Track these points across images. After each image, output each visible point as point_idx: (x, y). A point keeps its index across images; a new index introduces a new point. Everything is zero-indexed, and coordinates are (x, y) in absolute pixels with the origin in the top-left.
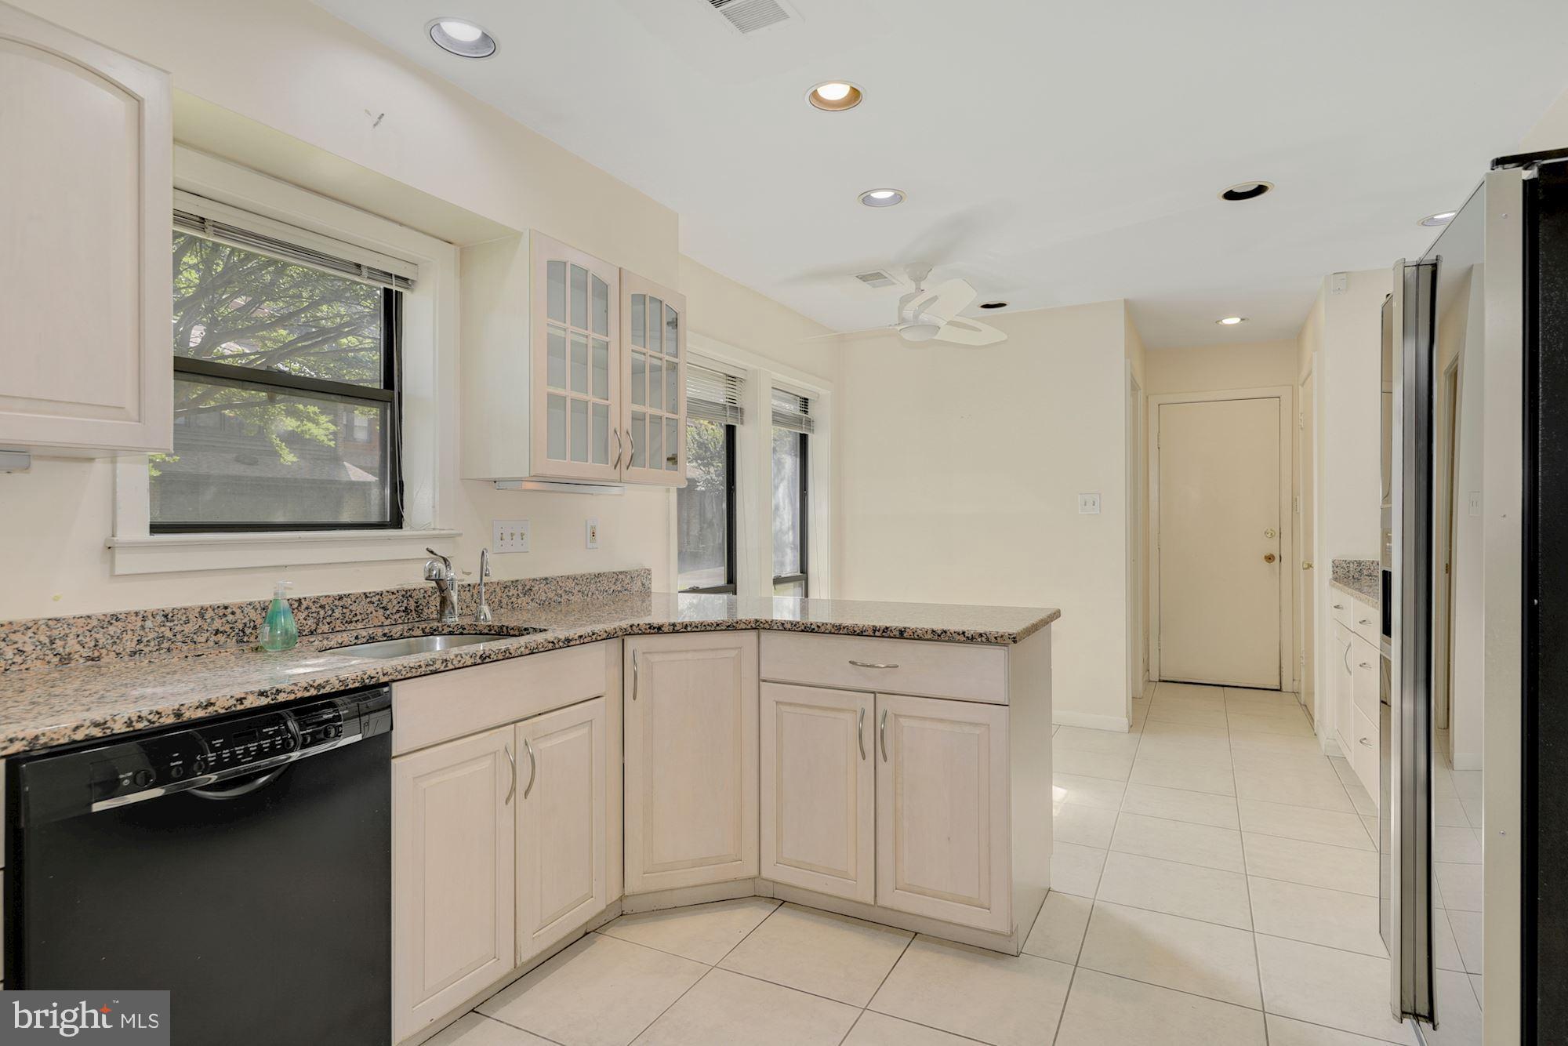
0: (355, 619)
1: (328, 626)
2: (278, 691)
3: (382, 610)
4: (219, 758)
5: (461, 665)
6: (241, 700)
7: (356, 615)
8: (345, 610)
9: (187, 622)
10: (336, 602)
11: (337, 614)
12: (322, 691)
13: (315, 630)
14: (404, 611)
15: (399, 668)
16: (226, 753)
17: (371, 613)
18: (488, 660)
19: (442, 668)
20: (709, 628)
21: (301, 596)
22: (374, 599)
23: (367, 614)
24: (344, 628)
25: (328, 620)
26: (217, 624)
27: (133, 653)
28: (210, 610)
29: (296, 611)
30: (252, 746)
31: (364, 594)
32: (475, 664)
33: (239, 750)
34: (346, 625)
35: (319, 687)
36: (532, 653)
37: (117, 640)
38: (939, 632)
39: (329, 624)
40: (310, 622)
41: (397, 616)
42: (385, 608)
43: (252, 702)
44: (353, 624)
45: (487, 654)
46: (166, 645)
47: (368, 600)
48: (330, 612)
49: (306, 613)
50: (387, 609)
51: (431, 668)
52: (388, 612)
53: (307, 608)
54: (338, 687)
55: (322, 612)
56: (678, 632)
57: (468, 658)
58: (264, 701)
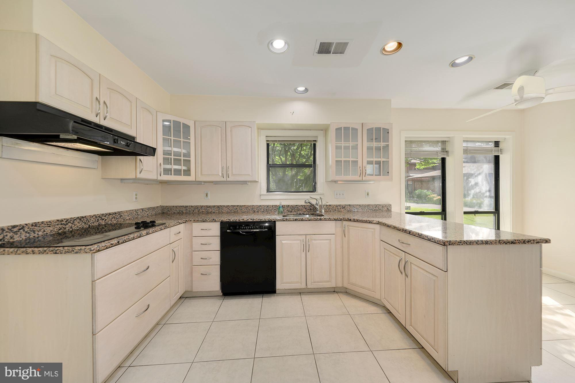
1: (294, 211)
4: (243, 228)
5: (290, 220)
6: (248, 220)
7: (300, 209)
8: (297, 208)
16: (244, 227)
18: (297, 220)
20: (364, 222)
22: (303, 206)
26: (275, 208)
30: (248, 227)
32: (293, 221)
33: (246, 227)
35: (261, 220)
36: (309, 220)
37: (261, 209)
38: (420, 235)
40: (291, 209)
41: (309, 210)
43: (250, 220)
45: (297, 219)
46: (267, 211)
48: (294, 208)
53: (290, 207)
56: (355, 221)
57: (292, 219)
58: (251, 220)
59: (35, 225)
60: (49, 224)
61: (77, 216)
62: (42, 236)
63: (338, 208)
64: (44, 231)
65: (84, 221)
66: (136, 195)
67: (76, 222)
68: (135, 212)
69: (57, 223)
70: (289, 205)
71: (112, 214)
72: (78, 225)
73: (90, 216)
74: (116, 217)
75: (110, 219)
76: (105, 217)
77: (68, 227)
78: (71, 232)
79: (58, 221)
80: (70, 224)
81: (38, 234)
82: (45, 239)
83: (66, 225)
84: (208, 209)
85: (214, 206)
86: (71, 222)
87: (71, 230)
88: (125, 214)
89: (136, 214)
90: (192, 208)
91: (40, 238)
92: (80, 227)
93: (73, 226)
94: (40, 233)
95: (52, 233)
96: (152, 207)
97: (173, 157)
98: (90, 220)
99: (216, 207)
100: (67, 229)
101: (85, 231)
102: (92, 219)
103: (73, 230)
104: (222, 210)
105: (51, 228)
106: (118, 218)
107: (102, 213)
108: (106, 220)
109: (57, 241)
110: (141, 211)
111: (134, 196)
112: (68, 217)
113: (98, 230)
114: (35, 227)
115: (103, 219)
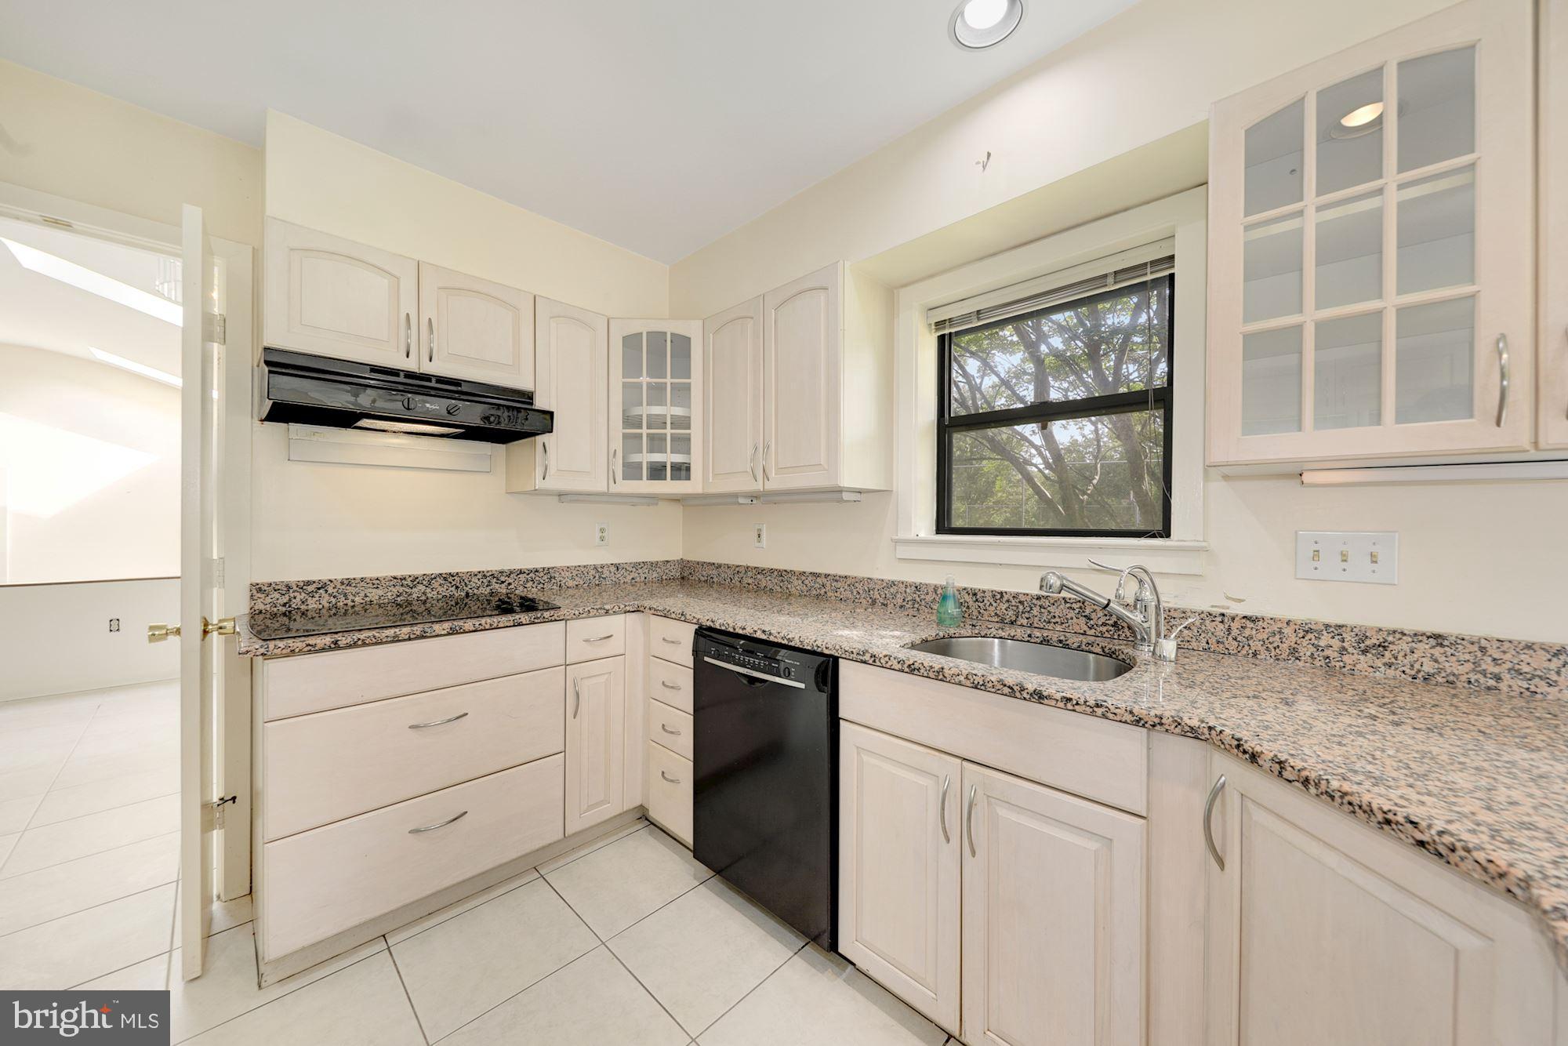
0: (1054, 621)
1: (1026, 620)
2: (770, 634)
3: (1084, 619)
4: (739, 658)
6: (755, 631)
7: (1055, 617)
8: (1043, 610)
9: (927, 594)
10: (1034, 601)
11: (1035, 611)
12: (790, 644)
13: (1015, 621)
14: (1112, 626)
15: (838, 647)
16: (742, 658)
17: (1072, 619)
19: (871, 662)
21: (1004, 590)
22: (1074, 606)
23: (1067, 619)
24: (1042, 626)
25: (1027, 615)
27: (901, 607)
28: (940, 588)
29: (998, 601)
30: (752, 660)
31: (1064, 599)
34: (1044, 624)
35: (790, 639)
39: (1027, 619)
41: (1104, 629)
42: (1089, 618)
44: (1052, 624)
46: (916, 606)
47: (1068, 605)
48: (1028, 609)
49: (1007, 605)
50: (1090, 619)
51: (861, 658)
52: (1092, 622)
54: (798, 645)
55: (1021, 607)
59: (348, 582)
60: (376, 583)
61: (438, 572)
62: (362, 606)
63: (1322, 643)
64: (366, 596)
65: (454, 583)
66: (602, 530)
67: (435, 584)
68: (593, 572)
69: (392, 583)
70: (1001, 593)
71: (527, 572)
72: (440, 589)
73: (469, 574)
74: (537, 578)
75: (521, 583)
76: (507, 578)
77: (416, 592)
78: (425, 602)
79: (395, 578)
80: (422, 588)
81: (353, 601)
82: (368, 611)
83: (412, 588)
84: (759, 576)
85: (772, 571)
86: (425, 583)
87: (423, 598)
88: (562, 573)
89: (597, 576)
90: (729, 572)
91: (356, 609)
92: (444, 594)
93: (428, 590)
94: (358, 599)
95: (382, 602)
96: (648, 560)
97: (644, 431)
98: (470, 582)
99: (776, 573)
100: (415, 596)
101: (457, 604)
102: (475, 580)
103: (427, 598)
104: (789, 586)
105: (380, 592)
106: (543, 582)
107: (499, 568)
108: (510, 584)
109: (391, 618)
110: (613, 569)
111: (598, 534)
112: (418, 571)
113: (489, 604)
114: (348, 588)
115: (503, 582)
